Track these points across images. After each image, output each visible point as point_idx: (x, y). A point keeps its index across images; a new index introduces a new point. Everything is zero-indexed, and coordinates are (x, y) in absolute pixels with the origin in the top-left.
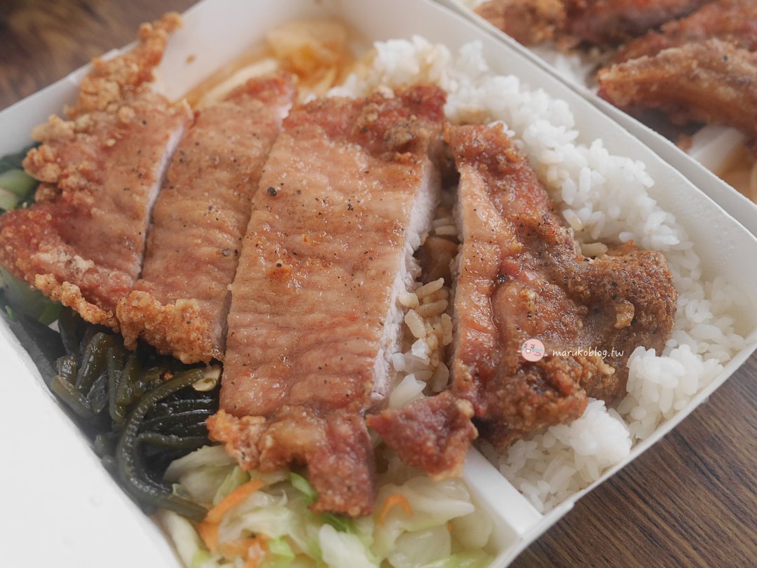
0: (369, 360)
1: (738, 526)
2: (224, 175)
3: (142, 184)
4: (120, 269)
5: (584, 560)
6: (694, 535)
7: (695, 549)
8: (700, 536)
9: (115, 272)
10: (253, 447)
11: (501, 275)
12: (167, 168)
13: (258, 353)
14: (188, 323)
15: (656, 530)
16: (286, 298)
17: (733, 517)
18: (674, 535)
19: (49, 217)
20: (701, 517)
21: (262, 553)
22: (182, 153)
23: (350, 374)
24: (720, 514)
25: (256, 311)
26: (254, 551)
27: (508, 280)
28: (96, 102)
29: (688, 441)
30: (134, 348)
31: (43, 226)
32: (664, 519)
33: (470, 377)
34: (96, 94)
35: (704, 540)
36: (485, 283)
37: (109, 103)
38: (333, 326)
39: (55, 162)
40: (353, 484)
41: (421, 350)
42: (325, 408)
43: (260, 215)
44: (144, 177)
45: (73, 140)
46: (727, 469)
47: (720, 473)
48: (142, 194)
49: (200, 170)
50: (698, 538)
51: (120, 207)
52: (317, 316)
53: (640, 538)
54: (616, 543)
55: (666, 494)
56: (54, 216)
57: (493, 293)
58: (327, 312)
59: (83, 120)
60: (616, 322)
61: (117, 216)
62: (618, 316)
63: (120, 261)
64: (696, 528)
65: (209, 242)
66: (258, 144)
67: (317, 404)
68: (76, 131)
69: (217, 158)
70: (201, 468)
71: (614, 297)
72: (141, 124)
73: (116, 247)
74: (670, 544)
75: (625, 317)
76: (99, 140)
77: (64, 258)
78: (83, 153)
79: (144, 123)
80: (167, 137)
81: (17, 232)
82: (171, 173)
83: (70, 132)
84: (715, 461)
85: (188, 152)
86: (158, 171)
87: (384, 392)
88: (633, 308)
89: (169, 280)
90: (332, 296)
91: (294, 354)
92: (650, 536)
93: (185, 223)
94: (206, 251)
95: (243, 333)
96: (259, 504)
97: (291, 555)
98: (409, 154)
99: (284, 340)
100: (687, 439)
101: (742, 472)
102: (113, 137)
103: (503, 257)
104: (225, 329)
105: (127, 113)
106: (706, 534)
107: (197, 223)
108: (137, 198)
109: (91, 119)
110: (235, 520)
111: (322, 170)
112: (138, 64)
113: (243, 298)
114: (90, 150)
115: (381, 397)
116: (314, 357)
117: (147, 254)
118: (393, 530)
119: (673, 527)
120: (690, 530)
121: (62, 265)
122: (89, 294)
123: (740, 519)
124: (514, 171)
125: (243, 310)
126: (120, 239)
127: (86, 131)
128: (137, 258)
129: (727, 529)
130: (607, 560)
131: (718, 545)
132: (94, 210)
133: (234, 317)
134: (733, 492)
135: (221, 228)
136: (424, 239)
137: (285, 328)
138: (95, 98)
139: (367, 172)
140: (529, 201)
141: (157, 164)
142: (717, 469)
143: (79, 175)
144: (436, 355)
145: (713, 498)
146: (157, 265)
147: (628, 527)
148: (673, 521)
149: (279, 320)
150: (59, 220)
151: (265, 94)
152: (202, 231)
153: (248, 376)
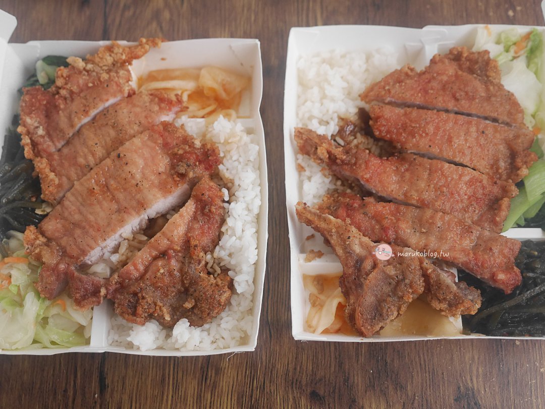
0: (89, 249)
1: (193, 403)
2: (112, 133)
3: (82, 115)
4: (53, 142)
5: (135, 367)
6: (177, 392)
7: (172, 397)
8: (178, 394)
9: (50, 143)
10: (33, 248)
11: (163, 255)
12: (98, 114)
13: (66, 214)
14: (49, 187)
15: (167, 379)
16: (89, 202)
17: (195, 399)
18: (171, 387)
19: (45, 102)
20: (186, 389)
21: (7, 285)
22: (108, 111)
23: (80, 249)
24: (192, 393)
25: (77, 198)
26: (5, 283)
27: (164, 258)
28: (99, 62)
29: (210, 362)
30: (34, 177)
31: (40, 104)
32: (173, 379)
33: (114, 283)
34: (102, 58)
35: (178, 396)
36: (154, 253)
37: (104, 66)
38: (92, 226)
39: (65, 79)
40: (49, 287)
41: (115, 258)
42: (65, 253)
43: (108, 161)
44: (86, 112)
45: (80, 72)
46: (212, 382)
47: (208, 381)
48: (80, 119)
49: (107, 124)
50: (177, 394)
51: (70, 118)
52: (91, 218)
53: (159, 377)
54: (151, 371)
55: (183, 371)
56: (48, 103)
57: (155, 258)
58: (96, 219)
59: (90, 66)
60: (184, 304)
61: (66, 120)
62: (187, 303)
63: (55, 139)
64: (180, 391)
65: (86, 158)
66: (136, 128)
67: (64, 250)
68: (84, 69)
69: (116, 124)
70: (19, 240)
71: (191, 295)
72: (106, 86)
73: (58, 132)
74: (166, 388)
75: (188, 305)
76: (88, 80)
77: (36, 124)
78: (78, 82)
79: (107, 86)
80: (107, 100)
81: (31, 100)
82: (98, 117)
83: (82, 68)
84: (211, 376)
85: (110, 112)
86: (93, 113)
87: (93, 262)
88: (193, 304)
89: (63, 161)
90: (102, 214)
91: (76, 225)
92: (163, 380)
93: (85, 143)
94: (81, 160)
95: (66, 203)
96: (20, 268)
97: (15, 292)
98: (178, 179)
99: (77, 217)
100: (211, 360)
101: (215, 388)
102: (93, 83)
103: (170, 248)
104: (64, 196)
105: (105, 76)
106: (181, 396)
107: (87, 147)
108: (76, 120)
109: (93, 68)
110: (11, 267)
111: (145, 159)
112: (126, 56)
113: (76, 190)
114: (81, 82)
115: (90, 263)
116: (78, 232)
117: (68, 143)
118: (55, 310)
119: (173, 384)
120: (177, 389)
121: (32, 127)
122: (34, 144)
123: (197, 402)
124: (209, 216)
125: (73, 194)
126: (61, 131)
127: (88, 71)
128: (63, 143)
129: (189, 400)
130: (142, 374)
131: (180, 403)
132: (60, 112)
133: (69, 195)
134: (204, 390)
135: (93, 155)
136: (157, 217)
137: (81, 213)
138: (99, 60)
139: (160, 173)
140: (203, 233)
141: (95, 110)
142: (209, 380)
143: (68, 91)
144: (121, 263)
145: (196, 387)
146: (65, 151)
147: (160, 370)
148: (175, 382)
149: (81, 208)
150: (48, 106)
151: (163, 105)
152: (86, 150)
153: (56, 220)
